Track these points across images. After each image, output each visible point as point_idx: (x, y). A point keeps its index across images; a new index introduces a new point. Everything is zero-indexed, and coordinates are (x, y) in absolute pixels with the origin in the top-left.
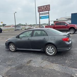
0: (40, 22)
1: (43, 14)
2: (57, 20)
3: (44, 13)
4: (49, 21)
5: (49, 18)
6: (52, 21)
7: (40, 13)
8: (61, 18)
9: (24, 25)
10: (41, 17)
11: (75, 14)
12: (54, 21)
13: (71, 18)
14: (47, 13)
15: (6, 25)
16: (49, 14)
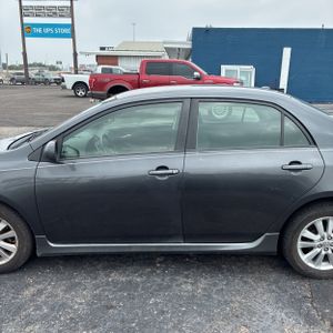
0: (25, 54)
1: (39, 12)
3: (49, 8)
4: (75, 55)
5: (72, 35)
6: (88, 54)
8: (124, 43)
10: (30, 26)
11: (207, 31)
12: (97, 57)
13: (190, 46)
14: (61, 8)
16: (72, 17)
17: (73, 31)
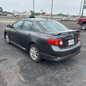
9: (65, 15)
15: (45, 13)
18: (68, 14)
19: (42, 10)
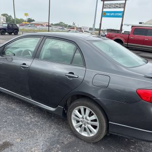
1: (110, 6)
2: (140, 25)
3: (115, 4)
4: (122, 25)
5: (123, 17)
7: (105, 2)
9: (69, 26)
12: (132, 26)
14: (120, 4)
15: (33, 21)
16: (124, 8)
17: (123, 14)
18: (74, 24)
19: (26, 15)
